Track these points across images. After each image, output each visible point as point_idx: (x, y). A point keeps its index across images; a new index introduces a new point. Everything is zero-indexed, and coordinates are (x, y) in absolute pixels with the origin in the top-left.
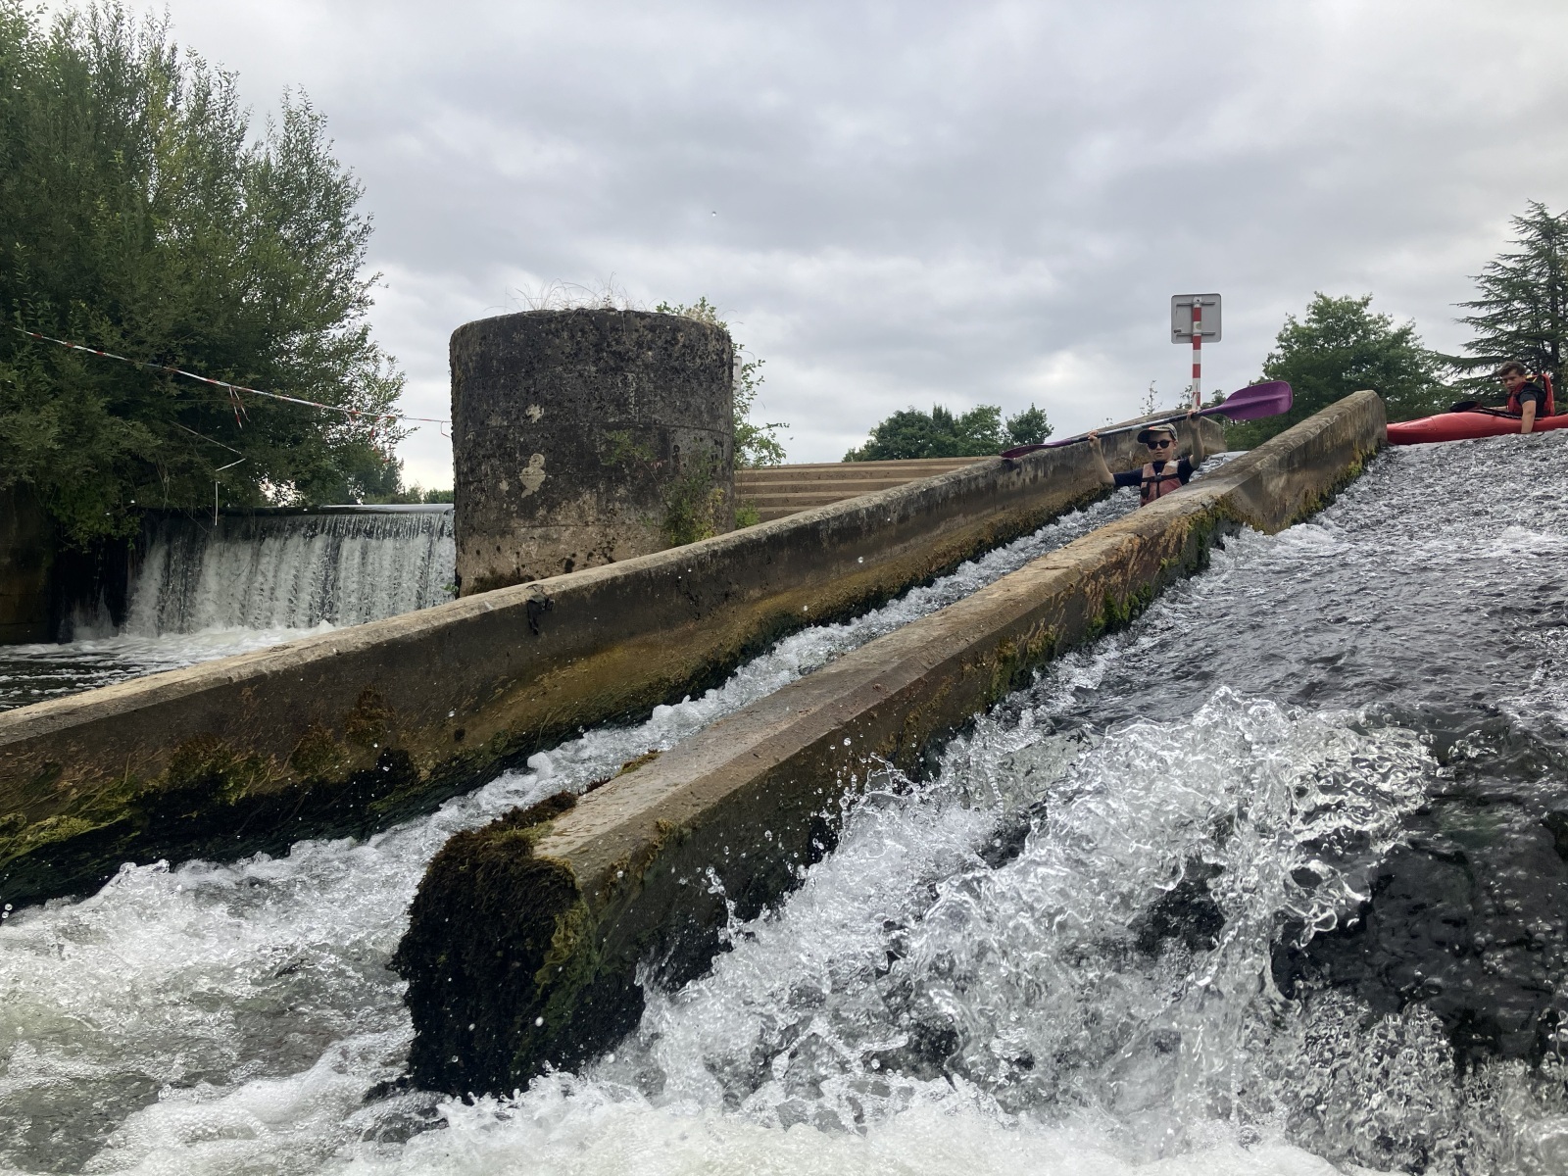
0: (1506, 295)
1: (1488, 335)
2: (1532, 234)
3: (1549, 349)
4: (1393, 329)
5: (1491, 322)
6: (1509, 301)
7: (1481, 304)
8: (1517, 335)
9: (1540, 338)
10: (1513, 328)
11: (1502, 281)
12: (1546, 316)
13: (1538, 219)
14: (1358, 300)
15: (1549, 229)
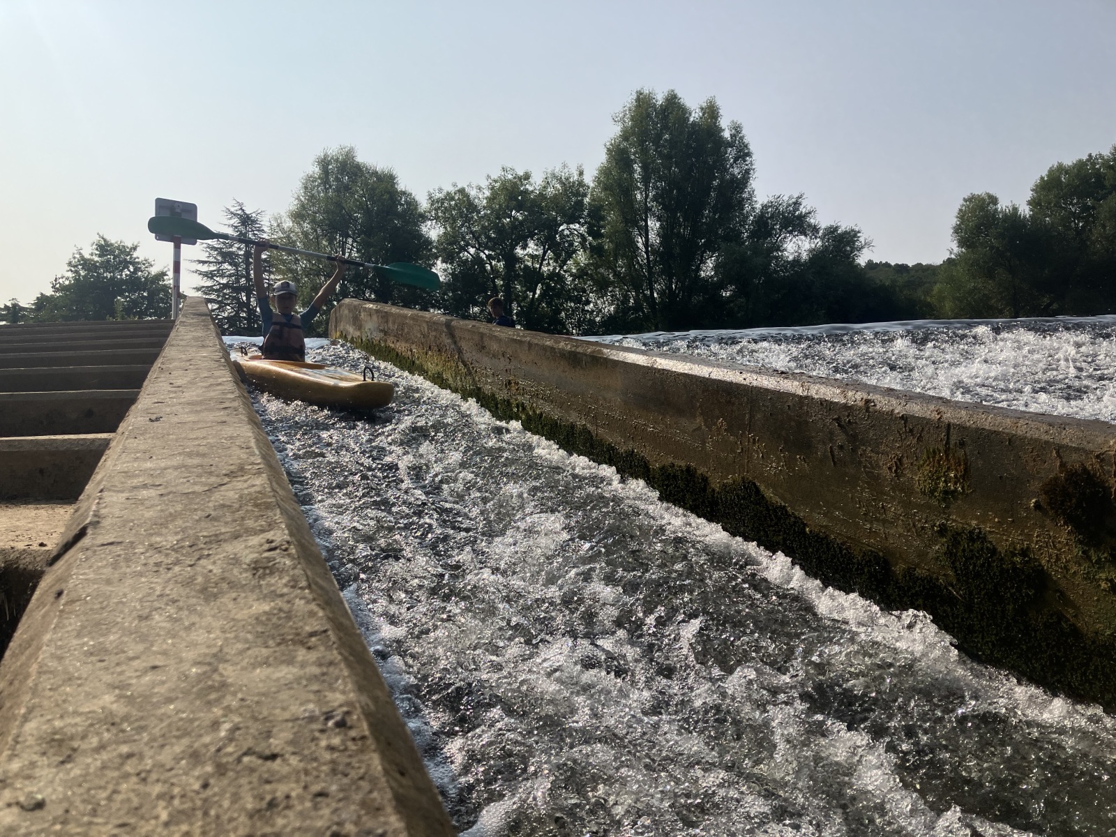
0: (219, 258)
1: (209, 283)
2: (235, 221)
3: (244, 298)
4: (154, 271)
5: (210, 275)
6: (221, 263)
7: (204, 262)
8: (225, 286)
9: (238, 290)
10: (224, 281)
11: (216, 249)
12: (242, 276)
13: (239, 212)
14: (130, 245)
15: (246, 220)
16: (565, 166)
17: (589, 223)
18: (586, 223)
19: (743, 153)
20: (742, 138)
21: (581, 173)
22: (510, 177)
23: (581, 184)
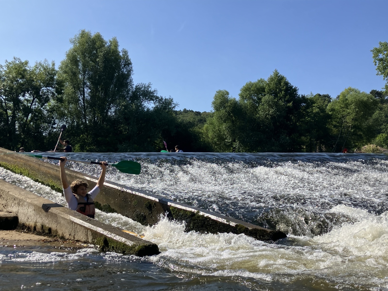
16: (46, 60)
17: (57, 87)
18: (55, 87)
19: (128, 63)
20: (127, 56)
21: (54, 65)
22: (17, 62)
23: (53, 70)
